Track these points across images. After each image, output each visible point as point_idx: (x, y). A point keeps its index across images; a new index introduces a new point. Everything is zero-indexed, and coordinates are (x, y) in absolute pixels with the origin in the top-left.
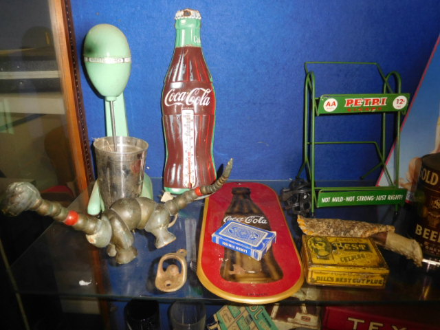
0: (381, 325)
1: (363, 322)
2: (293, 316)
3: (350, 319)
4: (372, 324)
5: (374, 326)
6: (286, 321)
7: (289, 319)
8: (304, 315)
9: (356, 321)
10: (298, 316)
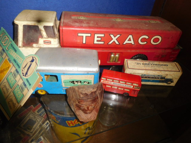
0: (103, 35)
1: (89, 35)
2: (37, 42)
3: (79, 35)
4: (96, 36)
5: (98, 37)
6: (32, 47)
7: (34, 45)
8: (45, 40)
9: (84, 35)
10: (41, 41)
